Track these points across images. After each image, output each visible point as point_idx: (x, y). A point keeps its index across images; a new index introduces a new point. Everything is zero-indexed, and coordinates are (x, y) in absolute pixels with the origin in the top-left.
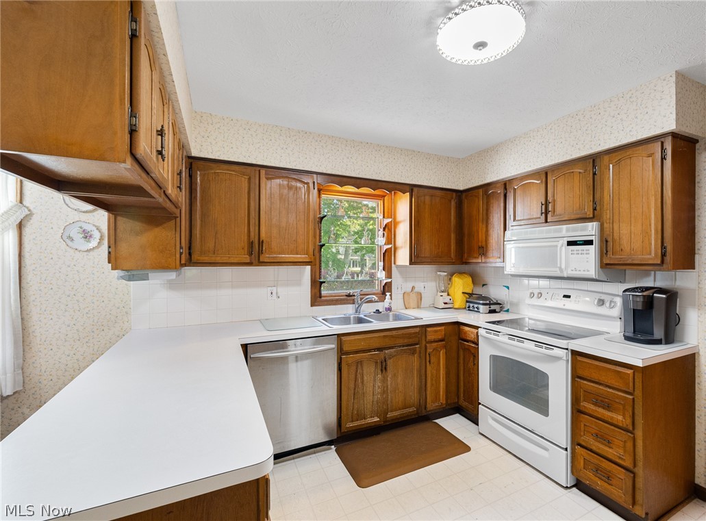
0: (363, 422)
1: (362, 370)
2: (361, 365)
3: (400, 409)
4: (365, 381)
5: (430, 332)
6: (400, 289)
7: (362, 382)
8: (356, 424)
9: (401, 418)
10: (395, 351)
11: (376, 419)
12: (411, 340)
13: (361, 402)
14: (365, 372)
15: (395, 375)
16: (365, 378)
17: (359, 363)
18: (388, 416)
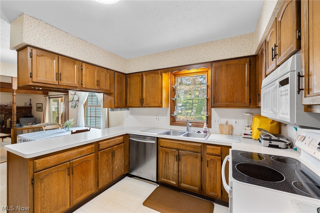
0: (168, 181)
1: (168, 157)
2: (168, 154)
3: (188, 184)
4: (169, 162)
5: (209, 148)
6: (217, 121)
7: (168, 162)
8: (165, 180)
9: (188, 189)
10: (185, 153)
11: (174, 183)
12: (195, 150)
13: (168, 171)
14: (169, 158)
15: (186, 165)
16: (170, 161)
17: (167, 153)
18: (181, 184)
